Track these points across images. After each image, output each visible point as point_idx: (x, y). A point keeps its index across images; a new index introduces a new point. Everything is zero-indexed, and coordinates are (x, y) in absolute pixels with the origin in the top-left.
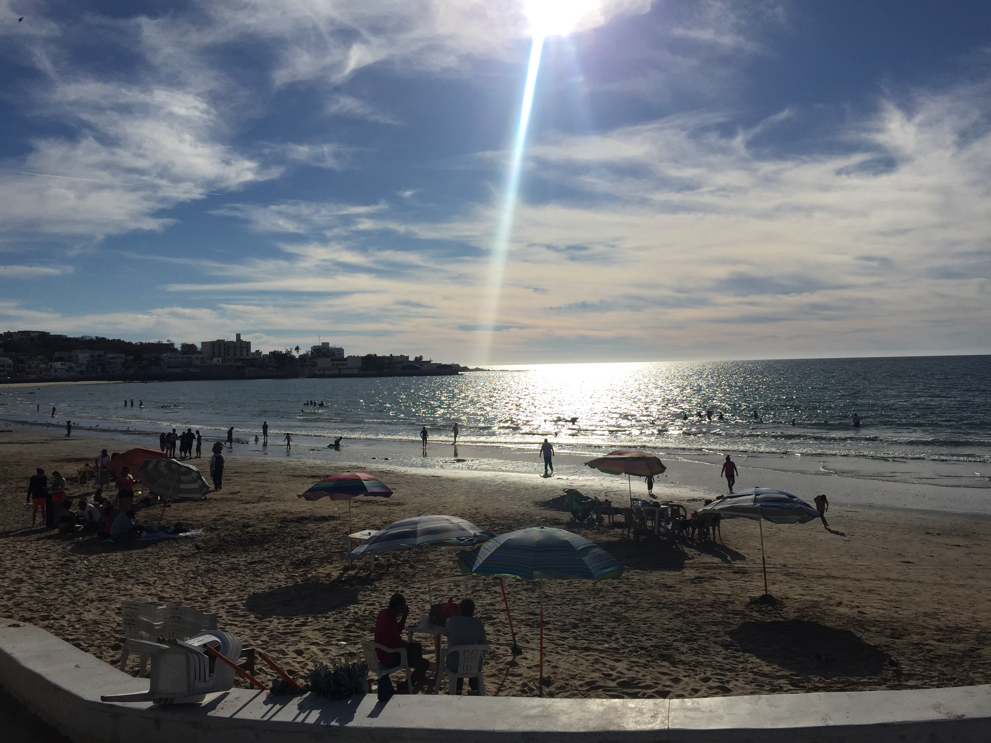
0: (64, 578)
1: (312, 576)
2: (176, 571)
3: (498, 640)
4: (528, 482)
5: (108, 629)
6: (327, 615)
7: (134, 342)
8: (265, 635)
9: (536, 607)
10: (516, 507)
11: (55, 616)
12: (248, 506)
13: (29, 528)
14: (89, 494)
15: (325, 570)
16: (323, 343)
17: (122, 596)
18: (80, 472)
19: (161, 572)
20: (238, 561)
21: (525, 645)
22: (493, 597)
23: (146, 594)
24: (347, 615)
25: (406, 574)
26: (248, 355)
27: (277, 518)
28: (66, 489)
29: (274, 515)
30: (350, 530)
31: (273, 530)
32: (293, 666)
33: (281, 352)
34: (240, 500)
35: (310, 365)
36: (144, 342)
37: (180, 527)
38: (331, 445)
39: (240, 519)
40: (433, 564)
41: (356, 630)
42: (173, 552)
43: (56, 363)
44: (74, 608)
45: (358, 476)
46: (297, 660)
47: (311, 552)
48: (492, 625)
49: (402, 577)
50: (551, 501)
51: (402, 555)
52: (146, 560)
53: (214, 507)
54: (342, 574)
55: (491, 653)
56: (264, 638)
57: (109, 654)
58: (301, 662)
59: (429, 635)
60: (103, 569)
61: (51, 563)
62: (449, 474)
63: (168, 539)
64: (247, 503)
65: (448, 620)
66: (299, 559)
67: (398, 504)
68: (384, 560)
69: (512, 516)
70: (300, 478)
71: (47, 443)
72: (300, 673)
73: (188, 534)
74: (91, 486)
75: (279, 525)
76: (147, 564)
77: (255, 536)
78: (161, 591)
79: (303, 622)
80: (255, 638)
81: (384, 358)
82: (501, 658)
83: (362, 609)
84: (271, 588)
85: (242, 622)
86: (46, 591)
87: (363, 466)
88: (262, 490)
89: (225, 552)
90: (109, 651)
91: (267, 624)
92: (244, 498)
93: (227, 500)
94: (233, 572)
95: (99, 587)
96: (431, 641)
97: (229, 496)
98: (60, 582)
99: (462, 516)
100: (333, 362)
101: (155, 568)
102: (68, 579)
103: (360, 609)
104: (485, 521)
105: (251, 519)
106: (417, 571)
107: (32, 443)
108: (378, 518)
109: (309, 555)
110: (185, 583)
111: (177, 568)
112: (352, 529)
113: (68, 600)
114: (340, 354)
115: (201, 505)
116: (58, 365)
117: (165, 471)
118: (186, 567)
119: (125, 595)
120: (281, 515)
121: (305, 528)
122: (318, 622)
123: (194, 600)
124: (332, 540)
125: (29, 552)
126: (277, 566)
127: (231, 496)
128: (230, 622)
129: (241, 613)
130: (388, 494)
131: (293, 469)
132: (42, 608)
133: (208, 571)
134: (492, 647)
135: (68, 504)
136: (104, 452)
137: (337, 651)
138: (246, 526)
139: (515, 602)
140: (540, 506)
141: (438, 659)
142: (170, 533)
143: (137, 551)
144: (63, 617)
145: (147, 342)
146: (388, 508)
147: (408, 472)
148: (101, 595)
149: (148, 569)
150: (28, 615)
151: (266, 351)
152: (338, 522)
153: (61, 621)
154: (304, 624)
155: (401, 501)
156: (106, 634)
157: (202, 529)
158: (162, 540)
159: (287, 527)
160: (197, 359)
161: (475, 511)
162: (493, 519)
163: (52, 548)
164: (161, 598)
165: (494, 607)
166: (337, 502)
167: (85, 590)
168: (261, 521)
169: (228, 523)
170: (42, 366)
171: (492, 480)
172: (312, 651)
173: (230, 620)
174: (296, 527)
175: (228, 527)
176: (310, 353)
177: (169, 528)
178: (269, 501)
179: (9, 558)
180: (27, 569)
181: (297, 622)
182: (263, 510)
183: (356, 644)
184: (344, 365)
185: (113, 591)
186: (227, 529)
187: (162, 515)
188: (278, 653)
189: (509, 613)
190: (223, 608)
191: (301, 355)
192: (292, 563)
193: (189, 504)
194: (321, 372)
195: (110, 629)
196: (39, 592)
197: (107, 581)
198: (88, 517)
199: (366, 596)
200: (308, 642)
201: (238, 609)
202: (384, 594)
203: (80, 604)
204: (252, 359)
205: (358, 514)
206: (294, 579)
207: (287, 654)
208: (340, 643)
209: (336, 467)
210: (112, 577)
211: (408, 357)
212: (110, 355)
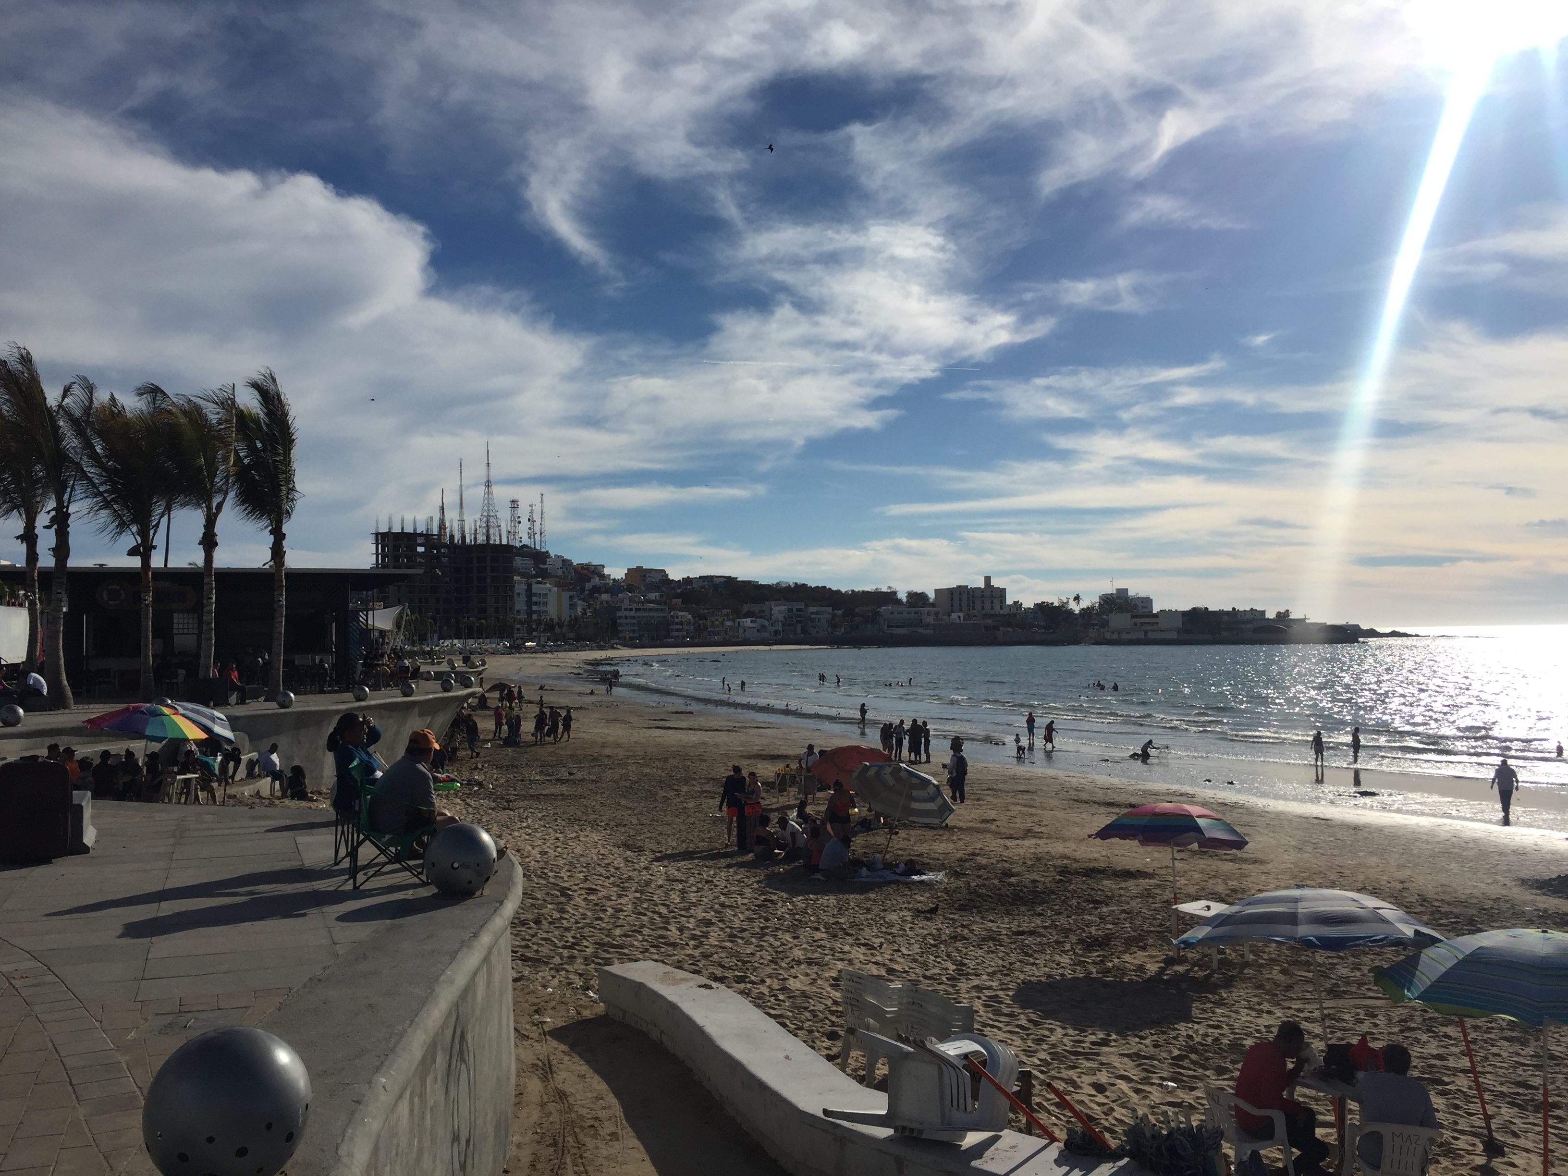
0: (762, 925)
1: (1114, 967)
2: (909, 932)
3: (1456, 1123)
4: (1506, 841)
5: (821, 1007)
6: (1142, 1033)
7: (843, 590)
8: (1044, 1050)
9: (1530, 1073)
10: (1482, 885)
11: (753, 978)
12: (1009, 843)
13: (716, 849)
14: (791, 807)
15: (1135, 958)
16: (1118, 590)
17: (838, 960)
18: (778, 775)
19: (889, 931)
20: (998, 927)
21: (1510, 1140)
22: (1443, 1043)
23: (870, 962)
24: (1175, 1038)
25: (1275, 983)
26: (1001, 608)
27: (1055, 866)
28: (762, 798)
29: (1049, 860)
30: (1175, 898)
31: (1048, 885)
32: (1091, 1109)
33: (1052, 604)
34: (997, 833)
35: (1096, 625)
36: (856, 590)
37: (913, 867)
38: (1135, 754)
39: (998, 862)
40: (1325, 972)
41: (1192, 1066)
42: (904, 903)
43: (744, 620)
44: (776, 969)
45: (1187, 811)
46: (1097, 1099)
47: (1110, 926)
48: (1442, 1093)
49: (1268, 988)
50: (1554, 879)
51: (1267, 950)
52: (868, 910)
53: (960, 839)
54: (1162, 970)
55: (1441, 1145)
56: (1043, 1055)
57: (824, 1045)
58: (1104, 1104)
59: (1321, 1094)
60: (812, 918)
61: (745, 901)
62: (1347, 816)
63: (897, 882)
64: (1007, 838)
65: (1360, 1075)
66: (1093, 936)
67: (1255, 861)
68: (1234, 955)
69: (1474, 901)
70: (1087, 805)
71: (736, 731)
72: (1103, 1121)
73: (924, 877)
74: (792, 795)
75: (1058, 877)
76: (869, 916)
77: (1021, 891)
78: (890, 960)
79: (1102, 1039)
80: (1029, 1053)
81: (1221, 613)
82: (1463, 1157)
83: (1200, 1033)
84: (1049, 976)
85: (1008, 1024)
86: (740, 941)
87: (1190, 792)
88: (1029, 820)
89: (979, 912)
90: (823, 1039)
91: (1047, 1033)
92: (1003, 830)
93: (978, 831)
94: (991, 944)
95: (808, 943)
96: (1326, 1105)
97: (979, 825)
98: (757, 930)
99: (1375, 892)
100: (1135, 620)
101: (881, 924)
102: (767, 927)
103: (1196, 1032)
104: (1422, 905)
105: (1014, 863)
106: (1293, 980)
107: (717, 730)
108: (1220, 881)
109: (1107, 932)
110: (923, 953)
111: (911, 929)
112: (1178, 896)
113: (769, 958)
114: (1146, 607)
115: (940, 835)
116: (747, 622)
117: (891, 781)
118: (923, 928)
119: (842, 960)
120: (1059, 863)
121: (1100, 887)
122: (1127, 1043)
123: (936, 979)
124: (1143, 910)
125: (718, 883)
126: (1058, 942)
127: (984, 825)
128: (990, 1022)
129: (1006, 1010)
130: (1240, 844)
131: (1076, 789)
132: (736, 965)
133: (954, 938)
134: (1447, 1134)
135: (765, 821)
136: (811, 747)
137: (1161, 1095)
138: (1008, 874)
139: (1486, 1058)
140: (1532, 887)
141: (1341, 1138)
142: (900, 875)
143: (857, 896)
144: (763, 982)
145: (861, 589)
146: (1237, 866)
147: (1271, 808)
148: (809, 955)
149: (869, 925)
150: (719, 972)
151: (1028, 602)
152: (1152, 881)
153: (761, 986)
154: (1105, 1043)
155: (1260, 856)
156: (819, 1013)
157: (944, 872)
158: (888, 883)
159: (1070, 881)
160: (929, 614)
161: (1399, 886)
162: (1436, 904)
163: (746, 880)
164: (891, 971)
165: (1445, 1063)
166: (1149, 849)
167: (790, 945)
168: (1030, 869)
169: (980, 867)
170: (729, 623)
171: (1431, 833)
172: (1120, 1089)
173: (990, 1018)
174: (1084, 882)
175: (980, 873)
176: (1097, 605)
177: (897, 866)
178: (1040, 838)
179: (694, 889)
180: (717, 906)
181: (1093, 1038)
182: (1033, 851)
183: (1192, 1089)
184: (1152, 624)
185: (826, 952)
186: (980, 877)
187: (888, 846)
188: (1067, 1083)
189: (1476, 1078)
190: (979, 998)
191: (1083, 609)
192: (1081, 941)
193: (924, 833)
194: (1115, 636)
195: (824, 1007)
196: (732, 942)
197: (818, 935)
198: (789, 839)
199: (1205, 1011)
200: (1112, 1073)
201: (1001, 1003)
202: (1237, 1012)
203: (784, 965)
204: (1009, 615)
205: (1185, 872)
206: (1084, 966)
207: (1080, 1088)
208: (1165, 1083)
209: (1144, 791)
210: (824, 930)
211: (1264, 612)
212: (812, 609)
